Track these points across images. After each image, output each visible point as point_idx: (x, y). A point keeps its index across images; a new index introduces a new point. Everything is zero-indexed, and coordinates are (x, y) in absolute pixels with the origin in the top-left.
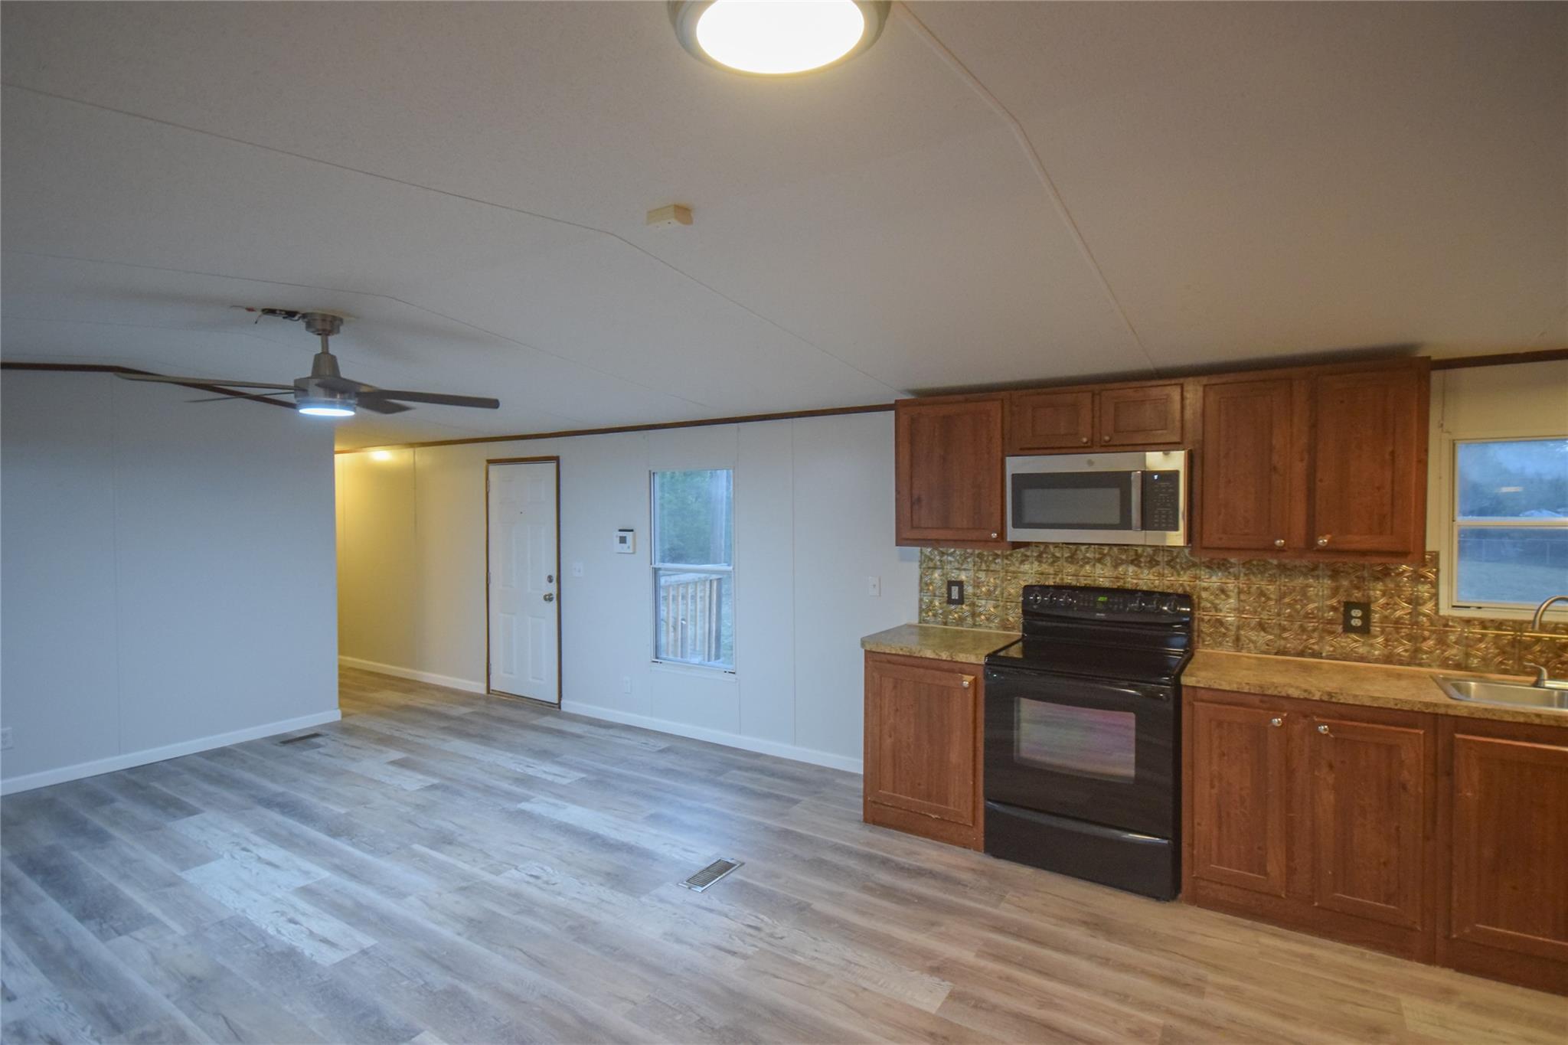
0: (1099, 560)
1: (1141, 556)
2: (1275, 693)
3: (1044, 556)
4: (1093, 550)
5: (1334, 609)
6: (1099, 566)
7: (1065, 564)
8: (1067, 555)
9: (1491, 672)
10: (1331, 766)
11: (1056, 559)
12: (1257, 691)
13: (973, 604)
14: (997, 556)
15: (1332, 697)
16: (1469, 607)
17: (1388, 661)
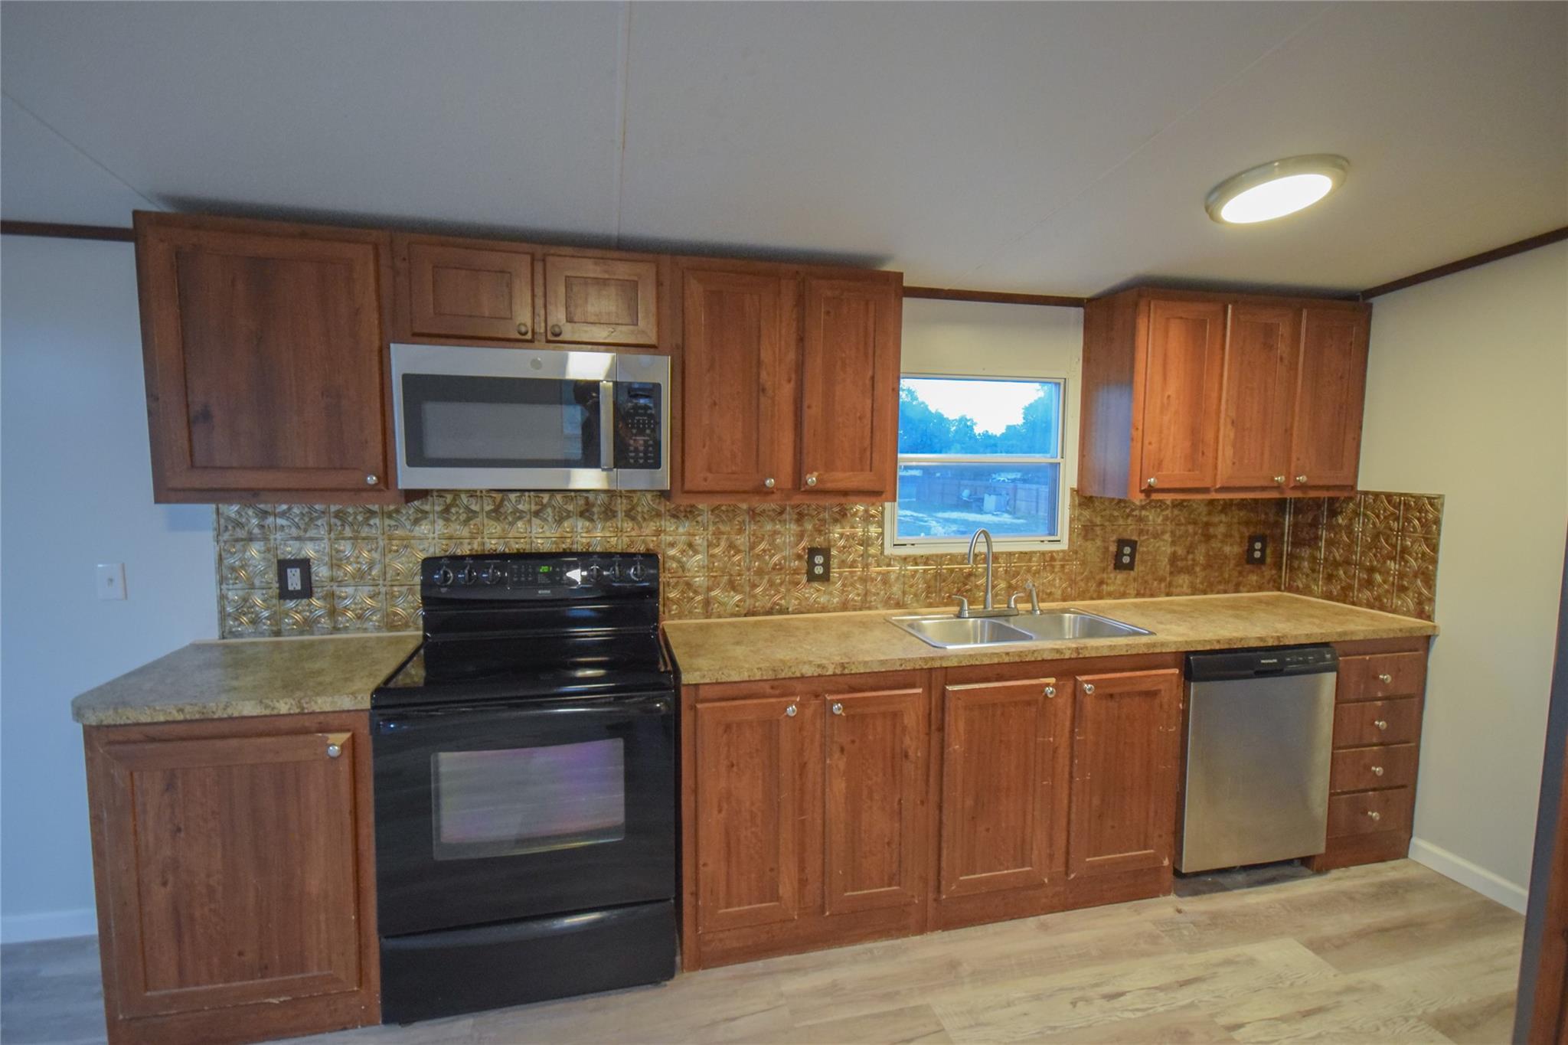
0: (537, 514)
1: (593, 505)
2: (790, 675)
3: (453, 510)
4: (527, 499)
5: (799, 557)
6: (536, 521)
7: (486, 521)
8: (488, 508)
10: (842, 750)
11: (471, 515)
12: (770, 675)
13: (331, 596)
14: (372, 513)
15: (844, 668)
16: (905, 545)
17: (844, 606)
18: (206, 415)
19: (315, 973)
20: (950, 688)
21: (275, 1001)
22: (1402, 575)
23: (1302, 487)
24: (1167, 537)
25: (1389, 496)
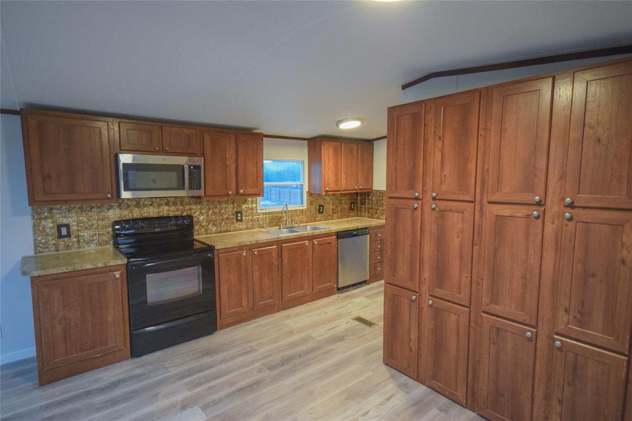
0: (151, 205)
1: (170, 201)
2: (243, 245)
3: (122, 205)
4: (148, 200)
5: (233, 215)
6: (151, 207)
7: (134, 208)
8: (134, 203)
9: (268, 227)
10: (257, 264)
11: (128, 206)
12: (238, 245)
13: (78, 236)
14: (93, 207)
15: (257, 242)
16: (263, 209)
17: (247, 229)
18: (49, 176)
20: (283, 245)
21: (98, 356)
22: (382, 210)
23: (361, 189)
24: (331, 204)
25: (379, 191)
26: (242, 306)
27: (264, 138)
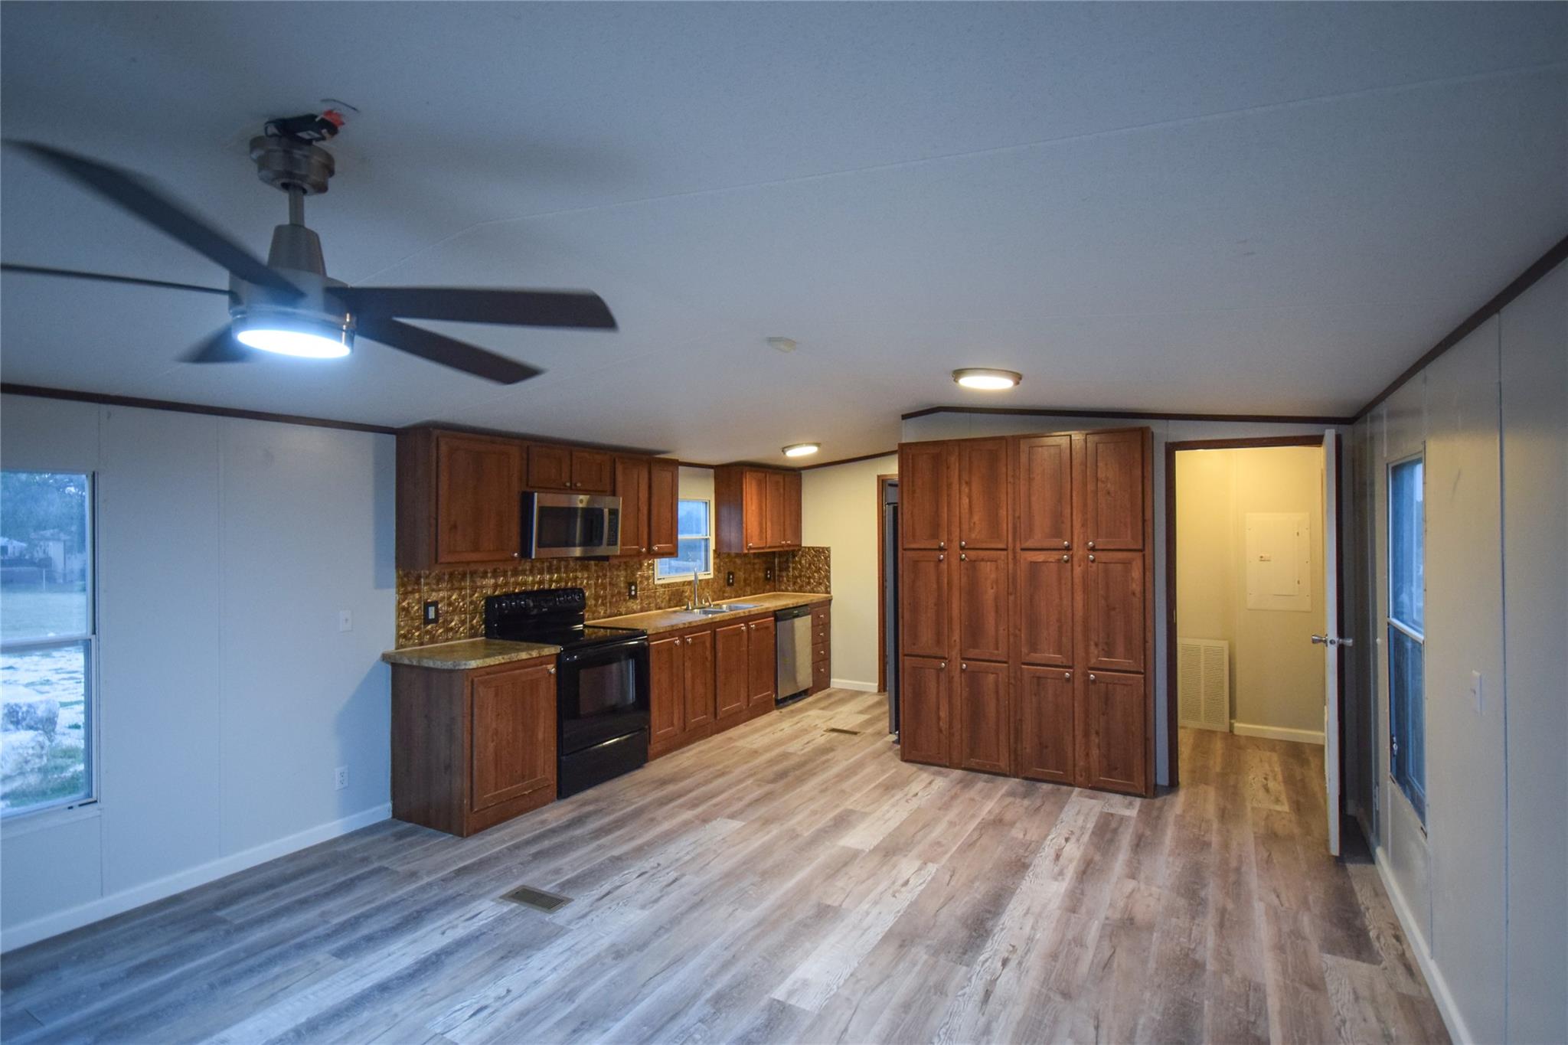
2: (676, 628)
5: (626, 587)
7: (510, 576)
9: (668, 608)
10: (689, 659)
12: (671, 629)
13: (446, 621)
14: (465, 574)
15: (691, 624)
16: (661, 579)
17: (642, 610)
19: (539, 777)
20: (717, 630)
21: (526, 793)
22: (820, 578)
23: (789, 545)
24: (742, 570)
25: (813, 548)
26: (672, 725)
27: (680, 467)
